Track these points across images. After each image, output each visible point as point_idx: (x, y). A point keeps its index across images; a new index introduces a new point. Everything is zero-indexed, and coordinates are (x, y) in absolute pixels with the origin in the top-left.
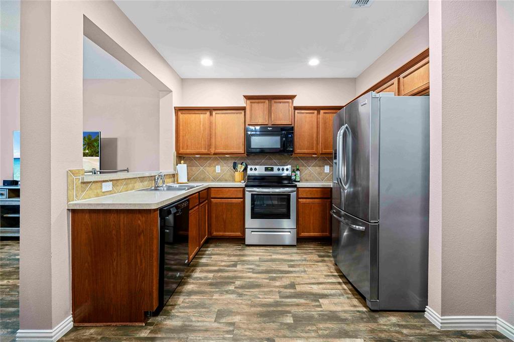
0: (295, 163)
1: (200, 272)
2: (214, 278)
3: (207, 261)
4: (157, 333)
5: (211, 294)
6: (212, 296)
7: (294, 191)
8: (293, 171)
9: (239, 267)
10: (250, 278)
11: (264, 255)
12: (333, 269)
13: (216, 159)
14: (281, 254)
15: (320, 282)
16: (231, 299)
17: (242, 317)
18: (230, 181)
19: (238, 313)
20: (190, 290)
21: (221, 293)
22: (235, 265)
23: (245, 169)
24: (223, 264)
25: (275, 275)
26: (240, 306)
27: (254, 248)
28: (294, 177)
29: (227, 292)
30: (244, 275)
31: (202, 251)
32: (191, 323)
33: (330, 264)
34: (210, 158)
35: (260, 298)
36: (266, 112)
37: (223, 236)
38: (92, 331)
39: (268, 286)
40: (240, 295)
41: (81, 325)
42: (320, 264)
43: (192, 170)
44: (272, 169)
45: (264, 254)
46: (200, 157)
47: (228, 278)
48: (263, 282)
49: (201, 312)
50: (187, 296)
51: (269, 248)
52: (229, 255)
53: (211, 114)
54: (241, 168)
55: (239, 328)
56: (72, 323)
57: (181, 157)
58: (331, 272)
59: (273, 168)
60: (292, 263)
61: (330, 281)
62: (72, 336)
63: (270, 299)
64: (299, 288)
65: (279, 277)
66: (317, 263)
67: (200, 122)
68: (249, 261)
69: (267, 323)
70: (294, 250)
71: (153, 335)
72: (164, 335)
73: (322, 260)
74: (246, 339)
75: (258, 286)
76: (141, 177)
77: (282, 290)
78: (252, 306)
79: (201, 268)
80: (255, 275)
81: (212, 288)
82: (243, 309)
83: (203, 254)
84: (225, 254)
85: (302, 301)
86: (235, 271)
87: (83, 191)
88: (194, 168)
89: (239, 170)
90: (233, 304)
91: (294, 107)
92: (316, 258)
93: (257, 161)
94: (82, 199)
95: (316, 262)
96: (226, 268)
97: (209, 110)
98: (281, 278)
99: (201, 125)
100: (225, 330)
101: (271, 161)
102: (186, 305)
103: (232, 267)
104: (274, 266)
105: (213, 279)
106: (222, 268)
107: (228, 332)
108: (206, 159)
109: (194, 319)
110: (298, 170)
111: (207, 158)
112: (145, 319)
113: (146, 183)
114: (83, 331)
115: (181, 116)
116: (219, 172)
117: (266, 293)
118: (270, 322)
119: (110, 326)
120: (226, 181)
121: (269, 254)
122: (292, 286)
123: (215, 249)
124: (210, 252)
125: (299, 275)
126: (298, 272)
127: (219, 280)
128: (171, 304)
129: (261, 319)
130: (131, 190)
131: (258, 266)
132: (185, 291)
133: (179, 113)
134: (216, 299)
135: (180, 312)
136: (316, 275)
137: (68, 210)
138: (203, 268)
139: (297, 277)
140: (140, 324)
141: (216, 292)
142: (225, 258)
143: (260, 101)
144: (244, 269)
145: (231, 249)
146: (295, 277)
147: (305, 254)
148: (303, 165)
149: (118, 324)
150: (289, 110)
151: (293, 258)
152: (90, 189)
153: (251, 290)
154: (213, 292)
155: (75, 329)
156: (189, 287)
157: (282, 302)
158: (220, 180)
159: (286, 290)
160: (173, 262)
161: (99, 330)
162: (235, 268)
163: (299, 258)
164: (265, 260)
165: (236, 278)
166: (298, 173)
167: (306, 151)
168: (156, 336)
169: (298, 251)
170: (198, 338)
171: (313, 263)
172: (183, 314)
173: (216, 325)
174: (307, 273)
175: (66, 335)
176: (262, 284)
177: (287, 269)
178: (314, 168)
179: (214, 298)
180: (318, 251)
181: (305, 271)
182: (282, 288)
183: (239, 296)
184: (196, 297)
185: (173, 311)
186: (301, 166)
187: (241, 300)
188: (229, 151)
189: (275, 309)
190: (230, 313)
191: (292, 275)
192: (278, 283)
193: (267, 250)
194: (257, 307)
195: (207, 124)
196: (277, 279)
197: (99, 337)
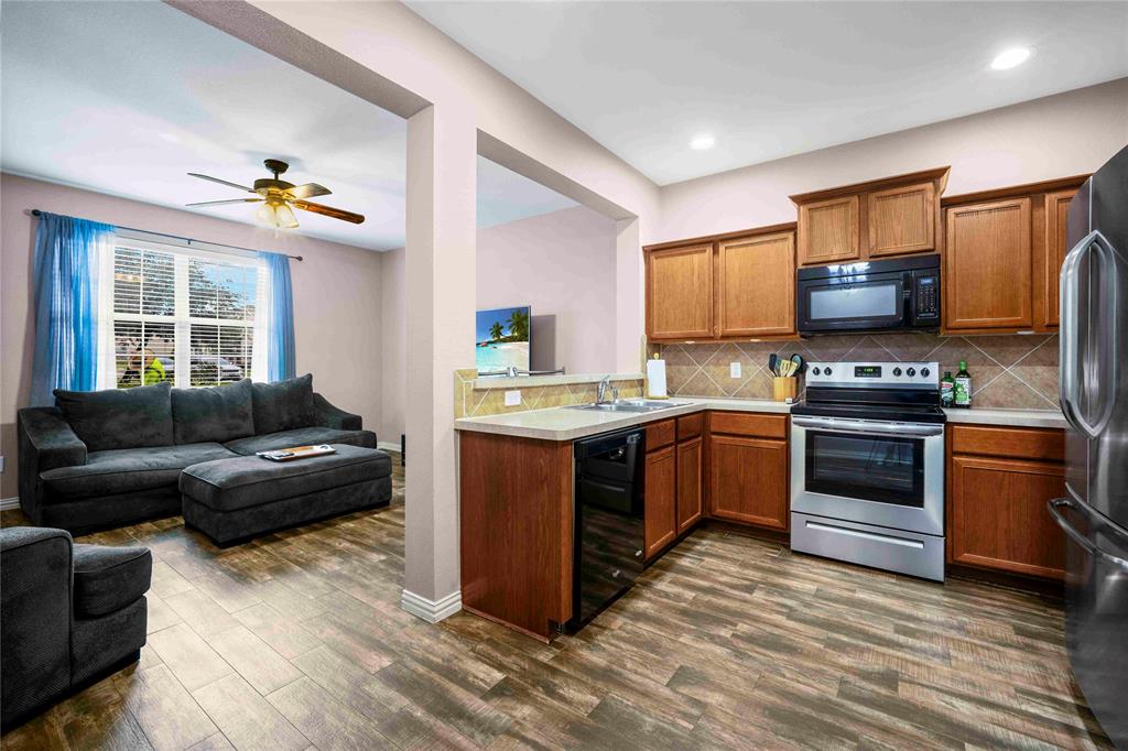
0: (956, 354)
1: (670, 582)
2: (695, 601)
3: (689, 565)
4: (562, 664)
5: (678, 630)
6: (680, 636)
7: (937, 433)
8: (947, 377)
9: (758, 596)
10: (776, 626)
11: (832, 585)
12: (1060, 679)
13: (729, 348)
14: (885, 594)
15: (990, 699)
16: (716, 655)
17: (728, 700)
18: (764, 398)
19: (720, 689)
20: (641, 611)
21: (699, 637)
22: (750, 589)
23: (801, 371)
24: (724, 579)
25: (845, 639)
26: (732, 677)
27: (813, 563)
28: (950, 395)
29: (713, 639)
30: (764, 615)
31: (688, 542)
32: (622, 670)
33: (1052, 665)
34: (719, 345)
35: (784, 676)
36: (853, 228)
37: (736, 520)
38: (481, 624)
39: (816, 657)
40: (739, 654)
41: (471, 610)
42: (1013, 653)
43: (679, 371)
44: (877, 372)
45: (836, 582)
46: (697, 345)
47: (726, 610)
48: (807, 645)
49: (646, 657)
50: (632, 619)
51: (854, 573)
52: (744, 565)
53: (716, 252)
54: (788, 368)
55: (711, 718)
56: (460, 603)
57: (656, 345)
58: (1049, 688)
59: (880, 368)
60: (912, 625)
61: (1032, 710)
62: (457, 621)
63: (811, 689)
64: (904, 692)
65: (856, 647)
66: (1001, 648)
67: (693, 270)
68: (788, 588)
69: (784, 736)
70: (935, 594)
71: (556, 665)
72: (572, 673)
73: (1027, 645)
74: (719, 747)
75: (791, 650)
76: (574, 384)
77: (851, 678)
78: (758, 686)
79: (674, 575)
80: (791, 624)
81: (683, 621)
82: (736, 684)
83: (689, 550)
84: (734, 561)
85: (905, 726)
86: (746, 601)
87: (475, 404)
88: (685, 367)
89: (783, 372)
90: (717, 667)
91: (942, 200)
92: (1003, 630)
93: (833, 351)
94: (474, 415)
95: (999, 644)
96: (727, 589)
97: (710, 242)
98: (862, 650)
99: (695, 278)
100: (681, 709)
101: (874, 350)
102: (624, 634)
103: (742, 590)
104: (852, 618)
105: (691, 603)
106: (718, 586)
107: (686, 716)
108: (710, 349)
109: (629, 665)
110: (964, 373)
111: (710, 346)
112: (550, 633)
113: (582, 395)
114: (471, 620)
115: (655, 262)
116: (739, 376)
117: (803, 671)
118: (790, 738)
119: (503, 625)
120: (754, 396)
121: (848, 585)
122: (890, 679)
123: (717, 544)
124: (703, 549)
125: (923, 661)
126: (923, 651)
127: (702, 610)
128: (600, 623)
129: (771, 722)
130: (554, 405)
131: (808, 605)
132: (632, 610)
133: (652, 257)
134: (685, 644)
135: (612, 645)
136: (982, 676)
137: (456, 430)
138: (679, 576)
139: (914, 663)
140: (542, 639)
141: (689, 631)
142: (733, 569)
143: (834, 202)
144: (769, 604)
145: (753, 552)
146: (907, 661)
147: (969, 612)
148: (984, 361)
149: (514, 627)
150: (924, 213)
151: (920, 614)
152: (487, 400)
153: (768, 653)
154: (683, 628)
155: (463, 613)
156: (641, 605)
157: (842, 706)
158: (740, 396)
159: (864, 684)
160: (622, 550)
161: (489, 626)
162: (747, 596)
163: (941, 619)
164: (833, 596)
165: (743, 616)
166: (964, 382)
167: (988, 320)
168: (561, 668)
169: (946, 599)
170: (625, 701)
171: (985, 644)
172: (613, 648)
173: (667, 692)
174: (953, 662)
175: (451, 617)
176: (802, 649)
177: (889, 634)
178: (1027, 368)
179: (681, 640)
180: (1023, 616)
181: (946, 657)
182: (854, 674)
183: (736, 656)
184: (648, 628)
185: (599, 637)
186: (976, 364)
187: (737, 664)
188: (757, 329)
189: (814, 714)
190: (703, 681)
191: (900, 654)
192: (846, 660)
193: (850, 575)
194: (770, 694)
195: (707, 272)
196: (848, 649)
197: (486, 637)
